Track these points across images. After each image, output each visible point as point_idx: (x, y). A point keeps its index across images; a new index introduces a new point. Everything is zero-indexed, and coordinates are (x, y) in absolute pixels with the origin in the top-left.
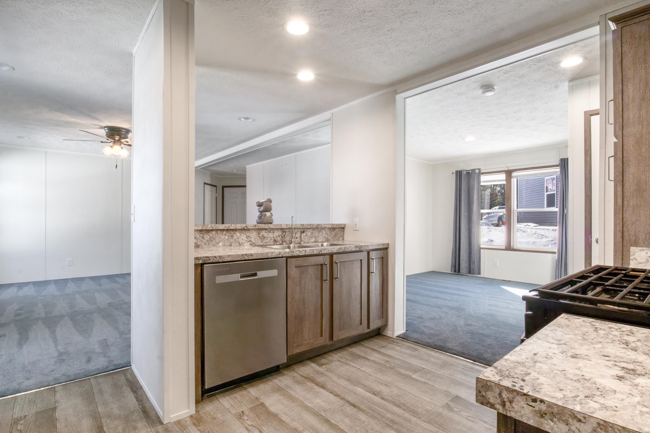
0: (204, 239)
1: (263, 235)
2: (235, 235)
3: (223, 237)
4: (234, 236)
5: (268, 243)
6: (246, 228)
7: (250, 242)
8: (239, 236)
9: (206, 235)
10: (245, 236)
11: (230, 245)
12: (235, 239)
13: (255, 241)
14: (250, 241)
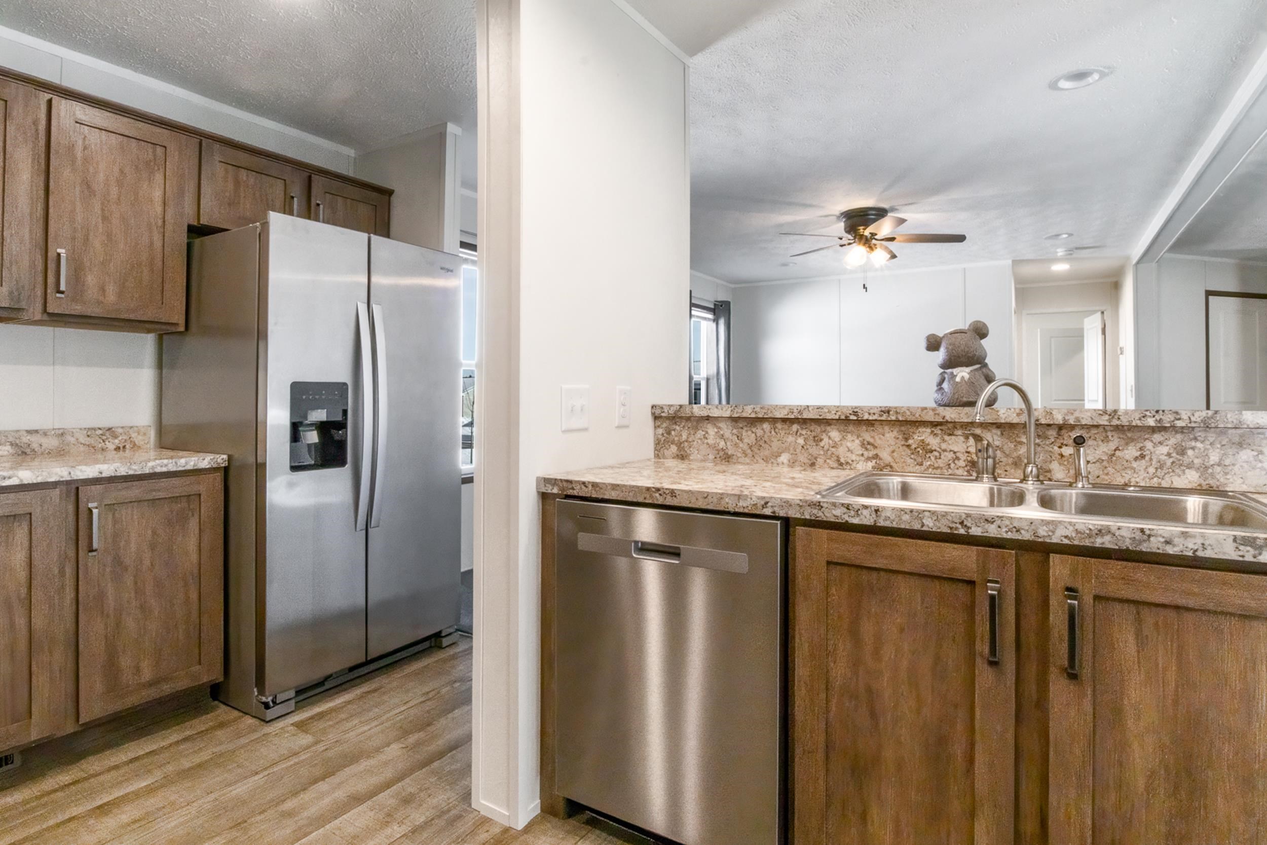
0: (741, 440)
1: (923, 441)
2: (824, 436)
3: (791, 439)
4: (821, 440)
5: (941, 468)
6: (855, 418)
7: (874, 461)
8: (837, 439)
9: (747, 431)
10: (857, 442)
11: (810, 462)
12: (826, 447)
13: (893, 457)
14: (876, 456)
